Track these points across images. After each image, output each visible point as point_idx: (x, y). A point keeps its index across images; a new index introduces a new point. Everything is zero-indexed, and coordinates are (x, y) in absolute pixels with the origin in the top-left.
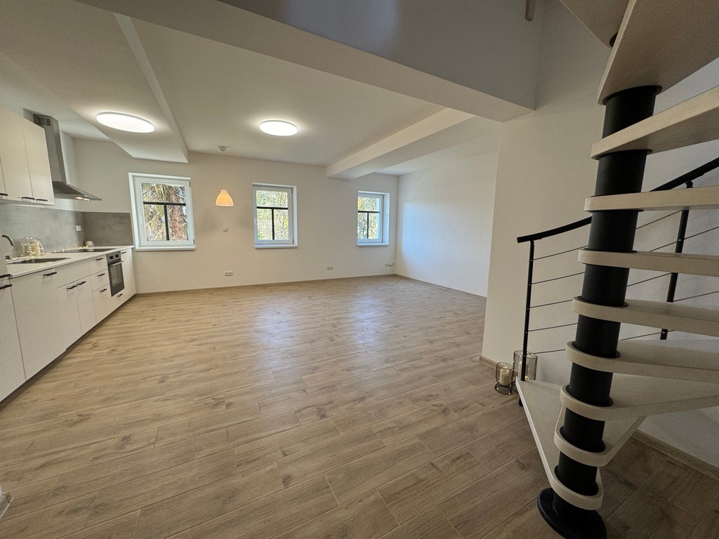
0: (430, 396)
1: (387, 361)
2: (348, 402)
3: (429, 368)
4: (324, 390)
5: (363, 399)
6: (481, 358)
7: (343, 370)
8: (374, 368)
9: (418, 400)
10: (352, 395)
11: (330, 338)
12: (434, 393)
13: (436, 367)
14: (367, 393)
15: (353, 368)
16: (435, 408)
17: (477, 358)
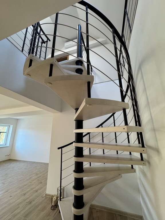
17: (44, 195)
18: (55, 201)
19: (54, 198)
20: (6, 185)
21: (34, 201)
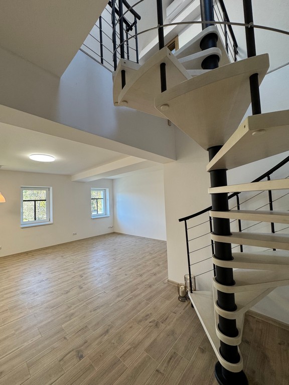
0: (147, 316)
1: (118, 296)
2: (97, 338)
3: (143, 295)
4: (80, 333)
5: (107, 331)
6: (168, 281)
7: (91, 312)
8: (111, 304)
9: (140, 321)
10: (100, 330)
11: (80, 286)
12: (149, 313)
13: (147, 293)
14: (109, 326)
15: (98, 308)
16: (151, 324)
17: (166, 281)
18: (183, 292)
19: (182, 288)
20: (118, 261)
21: (154, 285)
